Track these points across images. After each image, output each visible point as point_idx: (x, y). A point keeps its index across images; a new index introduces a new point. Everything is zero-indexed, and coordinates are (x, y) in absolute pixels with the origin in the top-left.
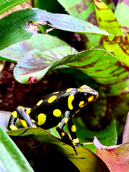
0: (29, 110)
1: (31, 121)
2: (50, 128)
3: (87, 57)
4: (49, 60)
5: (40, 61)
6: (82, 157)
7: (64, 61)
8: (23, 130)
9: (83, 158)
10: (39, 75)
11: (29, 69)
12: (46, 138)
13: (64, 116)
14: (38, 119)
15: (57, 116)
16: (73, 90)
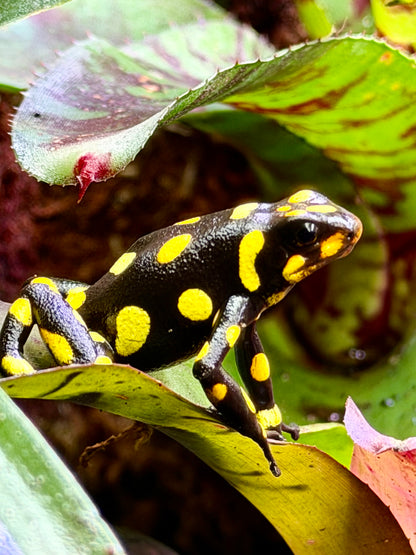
0: (78, 293)
1: (90, 338)
2: (165, 367)
3: (310, 70)
4: (150, 83)
5: (114, 88)
6: (296, 483)
7: (216, 91)
8: (58, 375)
9: (299, 488)
10: (120, 148)
11: (75, 123)
12: (149, 407)
13: (224, 318)
14: (119, 329)
15: (194, 317)
16: (260, 211)
